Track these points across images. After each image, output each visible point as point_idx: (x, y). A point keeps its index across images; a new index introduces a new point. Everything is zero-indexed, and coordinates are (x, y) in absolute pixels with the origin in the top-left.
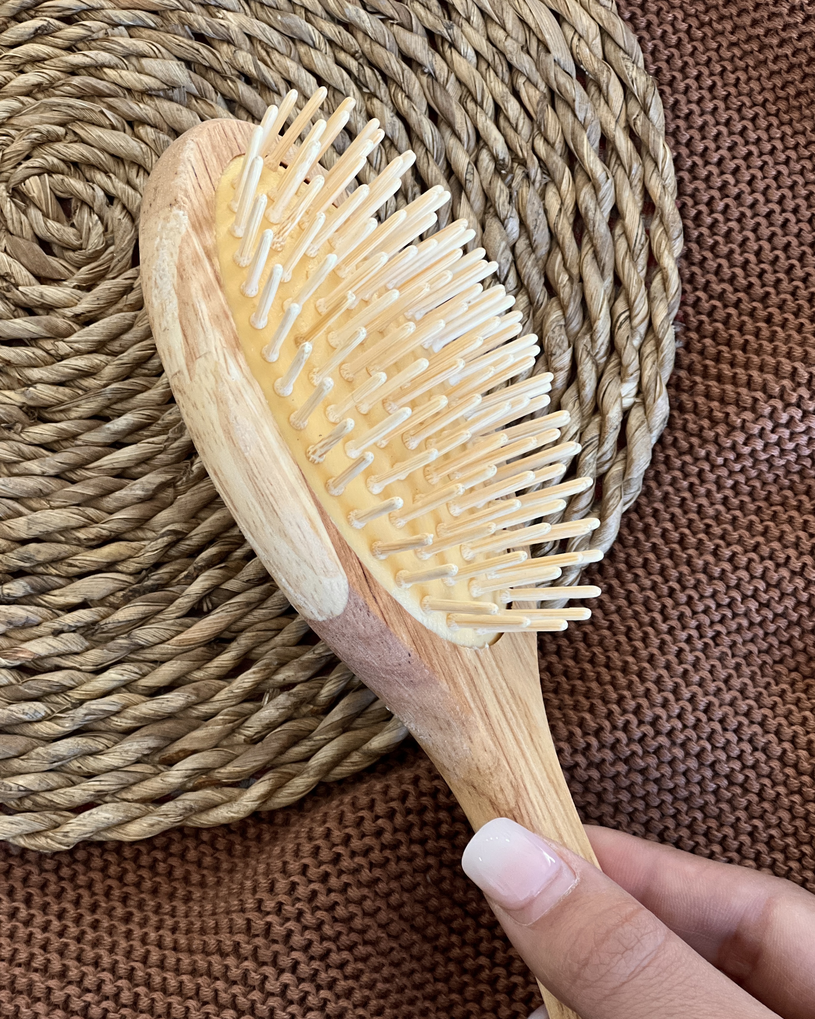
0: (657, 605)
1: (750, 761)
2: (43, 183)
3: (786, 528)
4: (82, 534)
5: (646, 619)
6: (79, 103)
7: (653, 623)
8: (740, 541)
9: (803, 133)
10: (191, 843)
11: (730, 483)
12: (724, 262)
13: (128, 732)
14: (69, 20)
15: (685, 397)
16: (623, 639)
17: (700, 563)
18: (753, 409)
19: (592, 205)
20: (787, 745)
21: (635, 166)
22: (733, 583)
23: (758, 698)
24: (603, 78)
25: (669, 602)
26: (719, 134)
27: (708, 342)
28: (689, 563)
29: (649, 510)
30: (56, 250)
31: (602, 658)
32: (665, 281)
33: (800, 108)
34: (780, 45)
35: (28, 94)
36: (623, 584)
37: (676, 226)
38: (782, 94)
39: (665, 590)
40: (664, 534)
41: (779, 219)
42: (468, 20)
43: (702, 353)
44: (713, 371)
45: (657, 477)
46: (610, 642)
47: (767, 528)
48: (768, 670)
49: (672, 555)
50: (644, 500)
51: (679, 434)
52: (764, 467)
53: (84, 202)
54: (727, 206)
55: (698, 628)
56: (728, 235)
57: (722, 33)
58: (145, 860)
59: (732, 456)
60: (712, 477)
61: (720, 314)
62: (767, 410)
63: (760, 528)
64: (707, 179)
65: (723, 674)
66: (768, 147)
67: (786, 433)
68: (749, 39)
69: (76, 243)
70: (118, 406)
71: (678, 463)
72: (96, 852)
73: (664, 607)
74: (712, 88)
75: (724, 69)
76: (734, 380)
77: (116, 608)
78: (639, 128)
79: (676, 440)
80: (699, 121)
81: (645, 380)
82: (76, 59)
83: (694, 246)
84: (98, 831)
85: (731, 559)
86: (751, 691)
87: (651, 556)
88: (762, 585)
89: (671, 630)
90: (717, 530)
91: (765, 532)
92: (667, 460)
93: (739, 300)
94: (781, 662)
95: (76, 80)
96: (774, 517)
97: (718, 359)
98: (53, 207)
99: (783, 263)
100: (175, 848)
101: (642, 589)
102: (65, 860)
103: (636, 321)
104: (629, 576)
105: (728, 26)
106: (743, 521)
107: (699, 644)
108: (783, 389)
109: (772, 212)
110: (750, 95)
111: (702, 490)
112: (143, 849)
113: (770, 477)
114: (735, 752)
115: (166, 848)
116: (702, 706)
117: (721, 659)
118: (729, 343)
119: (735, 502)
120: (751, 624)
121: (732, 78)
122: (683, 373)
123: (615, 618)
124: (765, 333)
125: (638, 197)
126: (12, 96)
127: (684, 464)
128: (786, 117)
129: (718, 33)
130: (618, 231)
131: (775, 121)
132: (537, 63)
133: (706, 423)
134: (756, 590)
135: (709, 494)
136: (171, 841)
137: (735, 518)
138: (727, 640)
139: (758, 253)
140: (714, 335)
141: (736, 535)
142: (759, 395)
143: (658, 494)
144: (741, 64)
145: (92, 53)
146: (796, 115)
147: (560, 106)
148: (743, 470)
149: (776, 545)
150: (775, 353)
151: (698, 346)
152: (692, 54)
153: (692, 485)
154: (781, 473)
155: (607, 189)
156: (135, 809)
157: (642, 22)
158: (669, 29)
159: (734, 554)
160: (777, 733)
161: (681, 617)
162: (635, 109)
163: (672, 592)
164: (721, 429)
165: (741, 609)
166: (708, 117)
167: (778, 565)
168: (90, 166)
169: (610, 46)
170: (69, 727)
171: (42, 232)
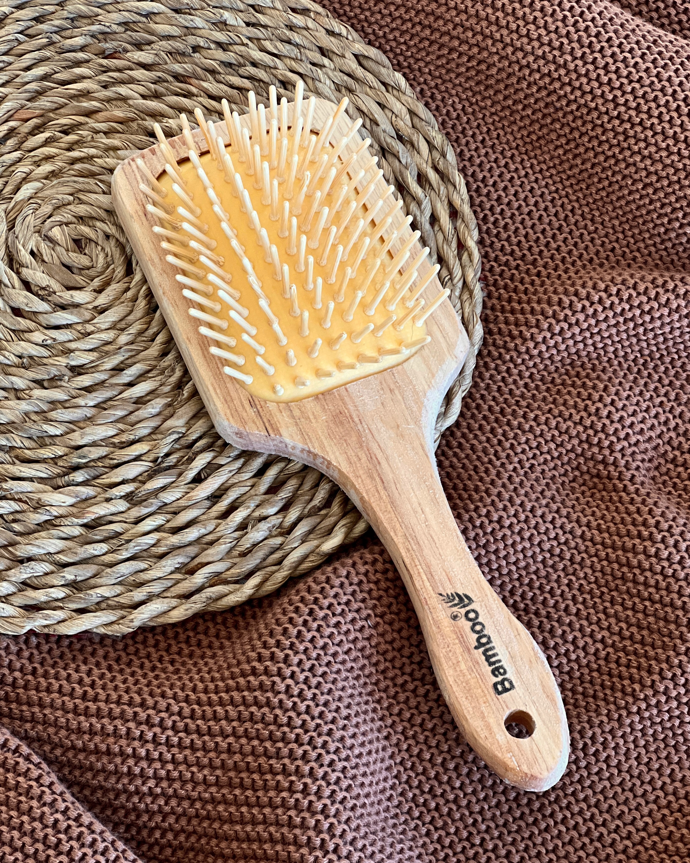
0: (492, 451)
1: (563, 540)
2: (63, 231)
3: (567, 397)
4: (116, 440)
5: (486, 460)
6: (81, 179)
7: (490, 462)
8: (539, 408)
9: (544, 162)
10: (210, 625)
11: (527, 374)
12: (506, 243)
13: (162, 556)
14: (66, 133)
15: (491, 326)
16: (472, 473)
17: (515, 423)
18: (537, 326)
19: (418, 213)
20: (584, 528)
21: (442, 188)
22: (538, 433)
23: (563, 502)
24: (415, 138)
25: (499, 448)
26: (491, 168)
27: (502, 291)
28: (509, 423)
29: (478, 396)
30: (75, 270)
31: (461, 486)
32: (470, 255)
33: (540, 148)
34: (523, 109)
35: (46, 178)
36: (467, 441)
37: (473, 223)
38: (528, 140)
39: (495, 441)
40: (490, 409)
41: (536, 215)
43: (499, 298)
44: (508, 308)
45: (481, 376)
46: (465, 476)
47: (555, 399)
48: (567, 487)
49: (497, 420)
50: (474, 390)
51: (491, 348)
52: (548, 362)
53: (91, 240)
54: (502, 210)
55: (520, 462)
56: (506, 227)
57: (485, 108)
58: (182, 637)
59: (527, 357)
60: (515, 371)
61: (507, 274)
62: (546, 326)
63: (551, 399)
64: (488, 195)
65: (539, 489)
66: (523, 173)
67: (559, 339)
68: (503, 108)
69: (89, 264)
70: (129, 361)
71: (493, 365)
72: (150, 635)
73: (496, 452)
74: (483, 141)
75: (489, 130)
76: (523, 312)
77: (144, 483)
78: (441, 166)
79: (489, 352)
80: (478, 161)
81: (466, 315)
82: (75, 154)
83: (485, 236)
84: (151, 619)
85: (535, 419)
86: (558, 498)
87: (484, 423)
88: (556, 433)
89: (503, 465)
90: (524, 403)
91: (554, 402)
92: (486, 364)
93: (518, 265)
94: (574, 481)
95: (78, 166)
96: (559, 392)
97: (510, 300)
98: (71, 244)
99: (543, 241)
100: (201, 628)
101: (480, 442)
102: (130, 642)
103: (455, 281)
104: (471, 436)
105: (489, 103)
106: (540, 396)
107: (522, 472)
108: (554, 312)
109: (531, 211)
110: (508, 143)
111: (511, 380)
112: (180, 630)
113: (552, 368)
114: (552, 535)
115: (194, 629)
116: (528, 508)
117: (537, 480)
118: (515, 290)
119: (533, 385)
120: (553, 458)
121: (495, 134)
122: (489, 312)
123: (466, 461)
124: (538, 282)
125: (446, 207)
126: (37, 180)
127: (497, 365)
128: (532, 154)
129: (482, 108)
130: (436, 228)
131: (526, 158)
133: (508, 339)
134: (553, 436)
135: (515, 382)
136: (197, 625)
137: (534, 395)
138: (539, 469)
139: (526, 236)
140: (506, 287)
141: (536, 405)
142: (540, 317)
143: (482, 385)
144: (500, 125)
145: (85, 150)
146: (538, 152)
147: (390, 158)
148: (535, 365)
149: (562, 408)
150: (545, 292)
151: (496, 294)
152: (467, 123)
153: (503, 378)
154: (559, 365)
155: (426, 204)
156: (174, 602)
157: (433, 106)
158: (451, 109)
159: (537, 416)
160: (578, 521)
161: (508, 456)
162: (437, 155)
163: (500, 442)
164: (518, 341)
165: (545, 449)
166: (483, 158)
167: (565, 420)
168: (92, 218)
169: (416, 120)
170: (126, 555)
171: (66, 260)
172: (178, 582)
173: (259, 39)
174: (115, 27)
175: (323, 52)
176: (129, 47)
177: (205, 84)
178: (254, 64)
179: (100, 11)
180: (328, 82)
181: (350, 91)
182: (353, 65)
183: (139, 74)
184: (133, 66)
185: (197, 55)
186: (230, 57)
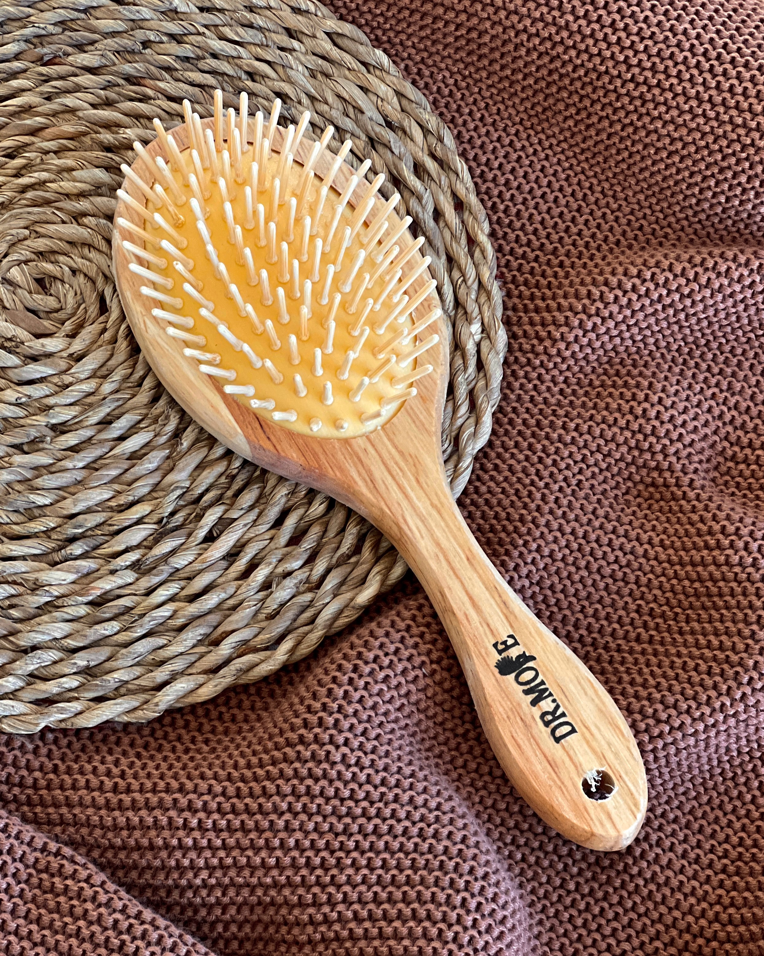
0: (533, 470)
1: (624, 562)
2: (23, 271)
3: (609, 400)
4: (113, 503)
5: (527, 481)
6: (36, 209)
7: (532, 483)
8: (579, 415)
9: (554, 136)
10: (244, 697)
11: (562, 379)
12: (520, 233)
13: (181, 629)
14: (11, 156)
15: (515, 328)
16: (514, 498)
17: (555, 436)
18: (567, 324)
19: (419, 209)
20: (646, 546)
21: (443, 178)
22: (582, 444)
23: (618, 519)
24: (406, 124)
25: (540, 467)
26: (495, 148)
27: (522, 288)
28: (547, 437)
29: (509, 409)
30: (42, 315)
31: (503, 514)
32: (483, 252)
33: (547, 120)
34: (524, 79)
36: (504, 462)
37: (482, 214)
38: (533, 113)
39: (535, 459)
40: (524, 422)
41: (551, 197)
42: (300, 102)
43: (520, 296)
44: (532, 306)
45: (509, 386)
46: (506, 502)
47: (595, 404)
48: (621, 501)
49: (534, 435)
50: (504, 404)
51: (518, 354)
52: (583, 363)
53: (55, 278)
54: (513, 196)
55: (565, 479)
56: (518, 214)
57: (481, 80)
59: (559, 360)
60: (548, 377)
61: (526, 268)
62: (576, 323)
63: (591, 404)
64: (494, 180)
65: (590, 508)
66: (531, 150)
67: (593, 336)
68: (501, 80)
69: (57, 306)
70: (117, 412)
71: (521, 373)
73: (538, 471)
74: (482, 119)
75: (487, 105)
76: (548, 309)
77: (150, 548)
78: (439, 153)
79: (516, 358)
80: (479, 142)
81: (486, 320)
82: (25, 180)
83: (496, 227)
84: (178, 700)
85: (576, 429)
86: (613, 516)
87: (520, 439)
88: (602, 442)
89: (547, 485)
90: (561, 412)
91: (595, 407)
92: (514, 373)
93: (537, 257)
94: (627, 493)
95: (30, 195)
96: (598, 395)
97: (532, 298)
98: (33, 285)
99: (562, 226)
100: (233, 702)
101: (519, 462)
103: (470, 282)
104: (507, 455)
105: (484, 74)
106: (578, 403)
107: (569, 491)
108: (584, 306)
109: (545, 193)
110: (510, 117)
111: (543, 388)
113: (589, 369)
114: (612, 558)
117: (586, 498)
118: (537, 286)
119: (569, 391)
120: (601, 470)
121: (494, 109)
122: (510, 313)
123: (505, 485)
124: (561, 273)
125: (450, 199)
127: (526, 373)
128: (539, 128)
129: (476, 81)
130: (442, 224)
131: (532, 133)
132: (356, 122)
133: (535, 342)
134: (599, 445)
135: (549, 389)
136: (228, 699)
137: (571, 402)
138: (587, 484)
139: (542, 222)
140: (526, 283)
141: (575, 413)
142: (569, 314)
143: (512, 397)
144: (499, 98)
145: (36, 175)
146: (546, 125)
147: (380, 148)
148: (569, 368)
149: (605, 413)
150: (571, 285)
151: (516, 292)
152: (462, 99)
153: (535, 386)
154: (595, 364)
155: (427, 196)
156: (201, 678)
157: (421, 84)
158: (442, 85)
159: (578, 425)
160: (638, 539)
161: (552, 475)
162: (433, 141)
163: (540, 460)
164: (548, 343)
165: (591, 461)
166: (484, 139)
167: (610, 426)
168: (54, 252)
169: (404, 102)
170: (140, 632)
171: (31, 305)
172: (202, 656)
173: (216, 26)
174: (51, 28)
175: (290, 33)
176: (70, 50)
177: (161, 85)
178: (215, 56)
179: (31, 11)
180: (300, 68)
181: (327, 76)
182: (327, 46)
183: (85, 79)
184: (78, 71)
185: (148, 51)
186: (186, 50)
